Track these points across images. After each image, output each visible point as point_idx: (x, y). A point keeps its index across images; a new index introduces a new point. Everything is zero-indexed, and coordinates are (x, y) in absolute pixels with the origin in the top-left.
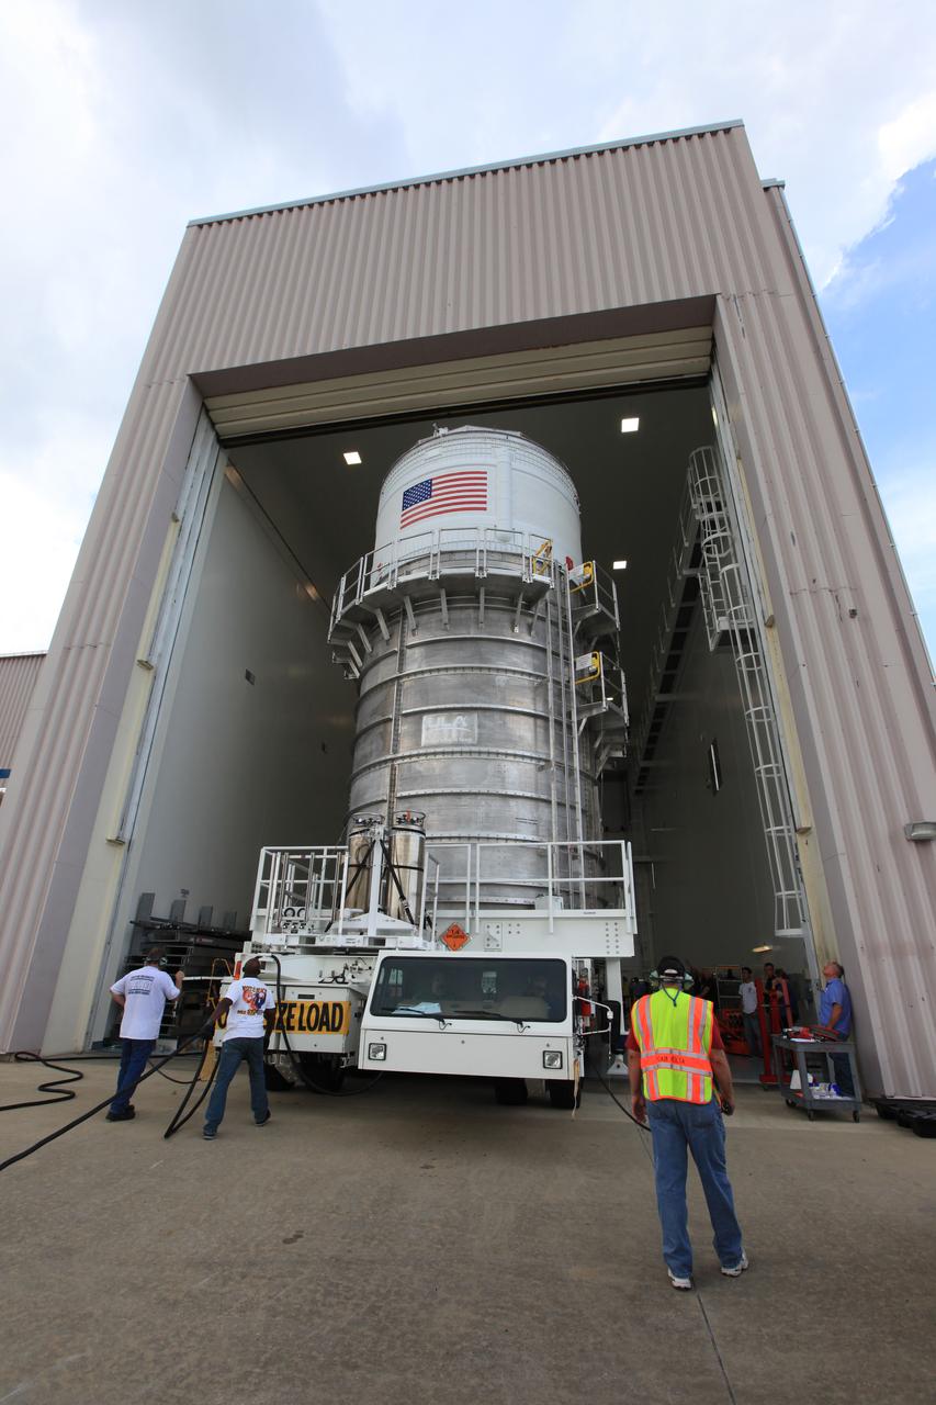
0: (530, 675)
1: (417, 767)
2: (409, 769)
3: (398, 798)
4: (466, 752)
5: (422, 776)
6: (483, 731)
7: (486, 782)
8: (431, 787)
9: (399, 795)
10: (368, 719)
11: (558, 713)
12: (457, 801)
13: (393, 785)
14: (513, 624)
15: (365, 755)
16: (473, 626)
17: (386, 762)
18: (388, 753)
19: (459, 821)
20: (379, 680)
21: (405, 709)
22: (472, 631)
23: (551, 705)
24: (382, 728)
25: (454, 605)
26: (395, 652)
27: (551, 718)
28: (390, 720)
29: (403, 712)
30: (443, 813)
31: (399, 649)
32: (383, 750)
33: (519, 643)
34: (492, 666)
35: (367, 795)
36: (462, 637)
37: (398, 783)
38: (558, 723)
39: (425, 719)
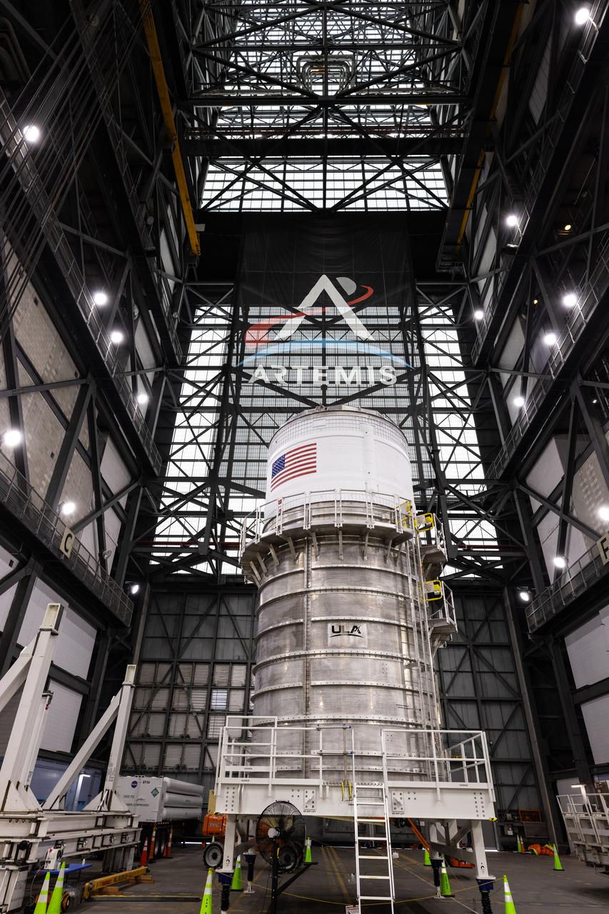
0: (398, 596)
1: (327, 663)
3: (313, 686)
5: (331, 671)
7: (375, 677)
8: (337, 679)
10: (280, 619)
11: (418, 625)
12: (356, 690)
13: (307, 676)
14: (385, 558)
15: (278, 647)
16: (359, 557)
17: (300, 656)
18: (302, 649)
19: (359, 707)
20: (289, 589)
21: (314, 617)
22: (359, 562)
23: (414, 619)
24: (294, 629)
25: (346, 542)
26: (302, 572)
27: (415, 629)
28: (302, 624)
29: (313, 619)
30: (347, 699)
31: (306, 570)
32: (297, 646)
33: (390, 572)
34: (374, 589)
35: (283, 680)
36: (353, 566)
37: (311, 673)
38: (419, 632)
39: (330, 625)
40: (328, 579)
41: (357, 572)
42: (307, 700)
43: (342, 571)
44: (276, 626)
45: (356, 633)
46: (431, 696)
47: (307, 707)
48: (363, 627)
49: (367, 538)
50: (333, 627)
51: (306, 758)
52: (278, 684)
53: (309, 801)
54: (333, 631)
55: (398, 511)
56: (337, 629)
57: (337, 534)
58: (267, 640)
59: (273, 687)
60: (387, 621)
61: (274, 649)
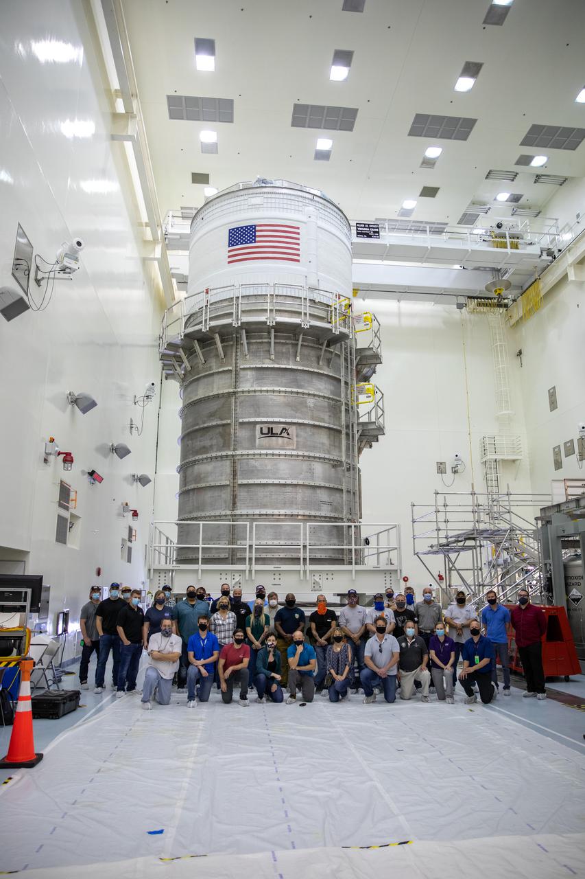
0: (329, 398)
1: (253, 463)
2: (247, 464)
3: (240, 485)
4: (289, 455)
5: (258, 470)
6: (299, 440)
7: (301, 476)
8: (264, 478)
9: (240, 482)
10: (206, 419)
11: (347, 427)
12: (283, 489)
13: (235, 475)
14: (318, 358)
15: (204, 447)
16: (292, 358)
17: (227, 456)
18: (229, 450)
19: (285, 504)
20: (215, 390)
21: (242, 418)
22: (291, 363)
23: (343, 423)
24: (221, 429)
25: (278, 341)
26: (230, 371)
27: (344, 432)
28: (229, 424)
29: (241, 420)
30: (273, 497)
31: (234, 369)
32: (223, 446)
33: (323, 375)
34: (306, 391)
35: (210, 479)
36: (284, 366)
37: (238, 473)
38: (347, 434)
39: (258, 427)
40: (257, 379)
41: (288, 373)
42: (234, 497)
43: (273, 373)
44: (202, 426)
45: (285, 435)
46: (354, 493)
47: (234, 503)
48: (292, 430)
49: (301, 337)
50: (261, 428)
51: (232, 548)
52: (204, 482)
53: (236, 583)
54: (262, 433)
55: (335, 309)
56: (265, 431)
57: (269, 332)
58: (192, 439)
59: (199, 486)
60: (317, 423)
61: (200, 449)
